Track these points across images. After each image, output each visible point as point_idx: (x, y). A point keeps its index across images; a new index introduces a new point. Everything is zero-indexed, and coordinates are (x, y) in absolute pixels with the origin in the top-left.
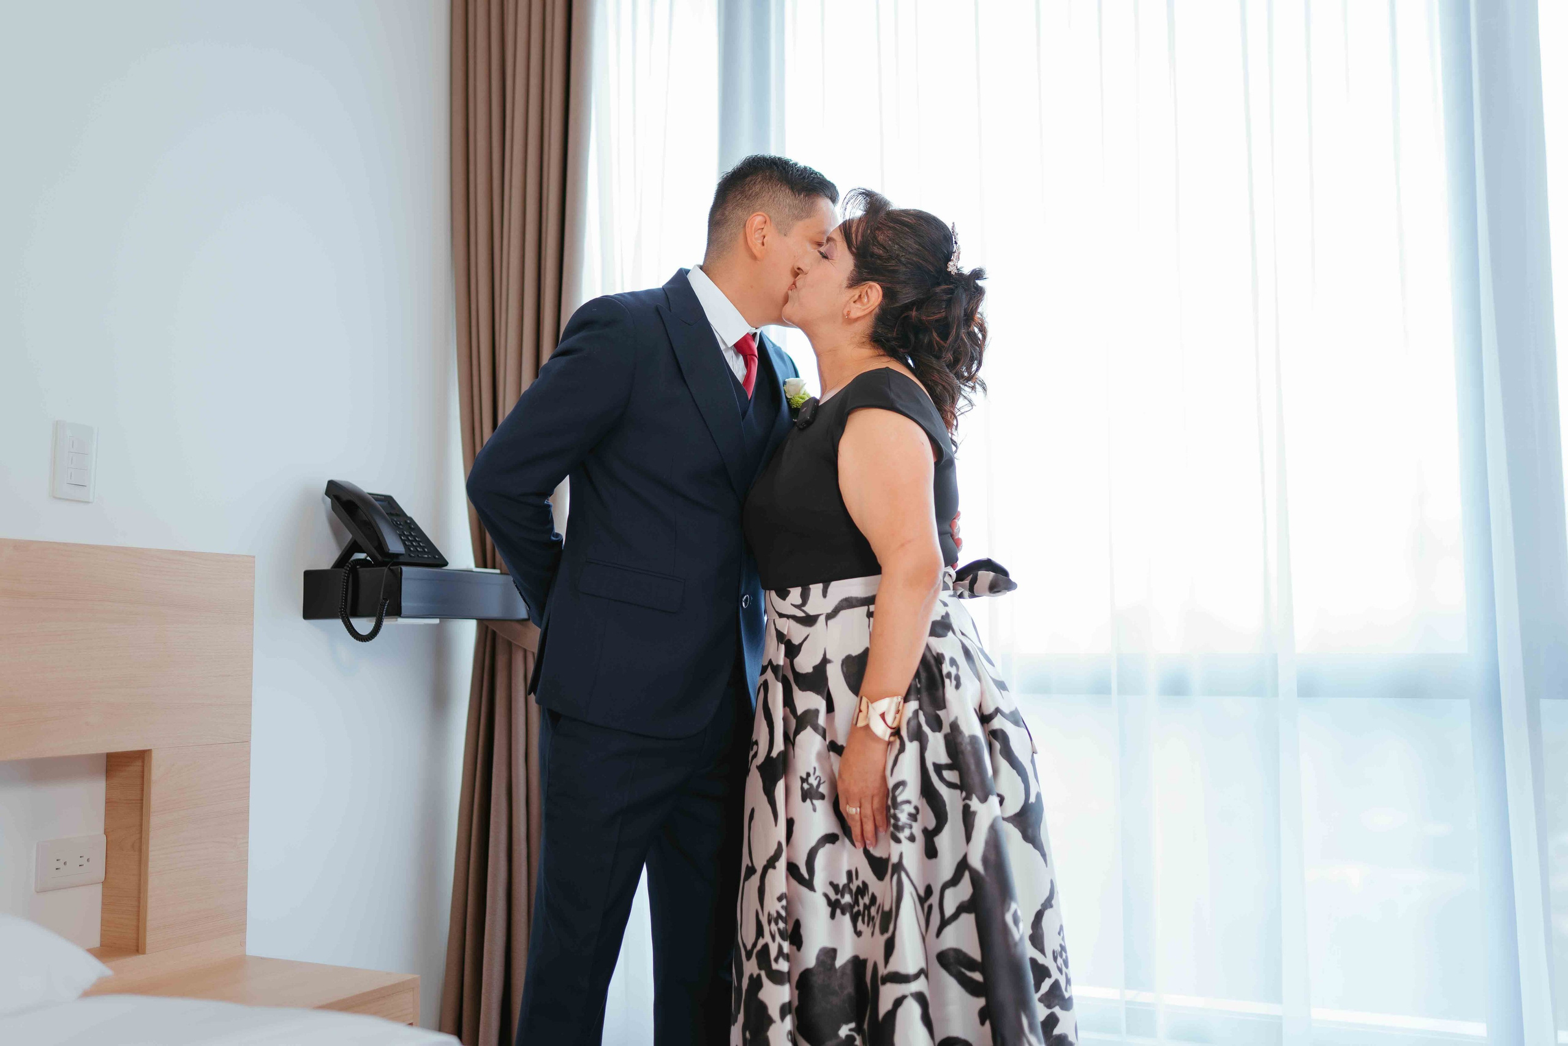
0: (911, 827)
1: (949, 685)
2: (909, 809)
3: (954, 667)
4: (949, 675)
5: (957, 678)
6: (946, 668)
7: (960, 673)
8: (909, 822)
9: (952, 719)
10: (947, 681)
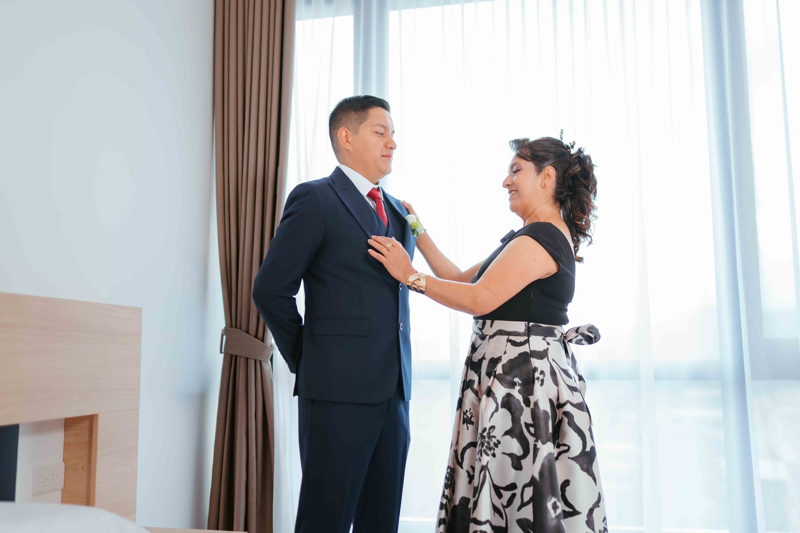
0: (494, 450)
1: (537, 384)
2: (494, 440)
3: (542, 375)
4: (538, 378)
5: (542, 381)
6: (537, 375)
7: (544, 379)
8: (493, 447)
9: (535, 400)
10: (536, 381)
